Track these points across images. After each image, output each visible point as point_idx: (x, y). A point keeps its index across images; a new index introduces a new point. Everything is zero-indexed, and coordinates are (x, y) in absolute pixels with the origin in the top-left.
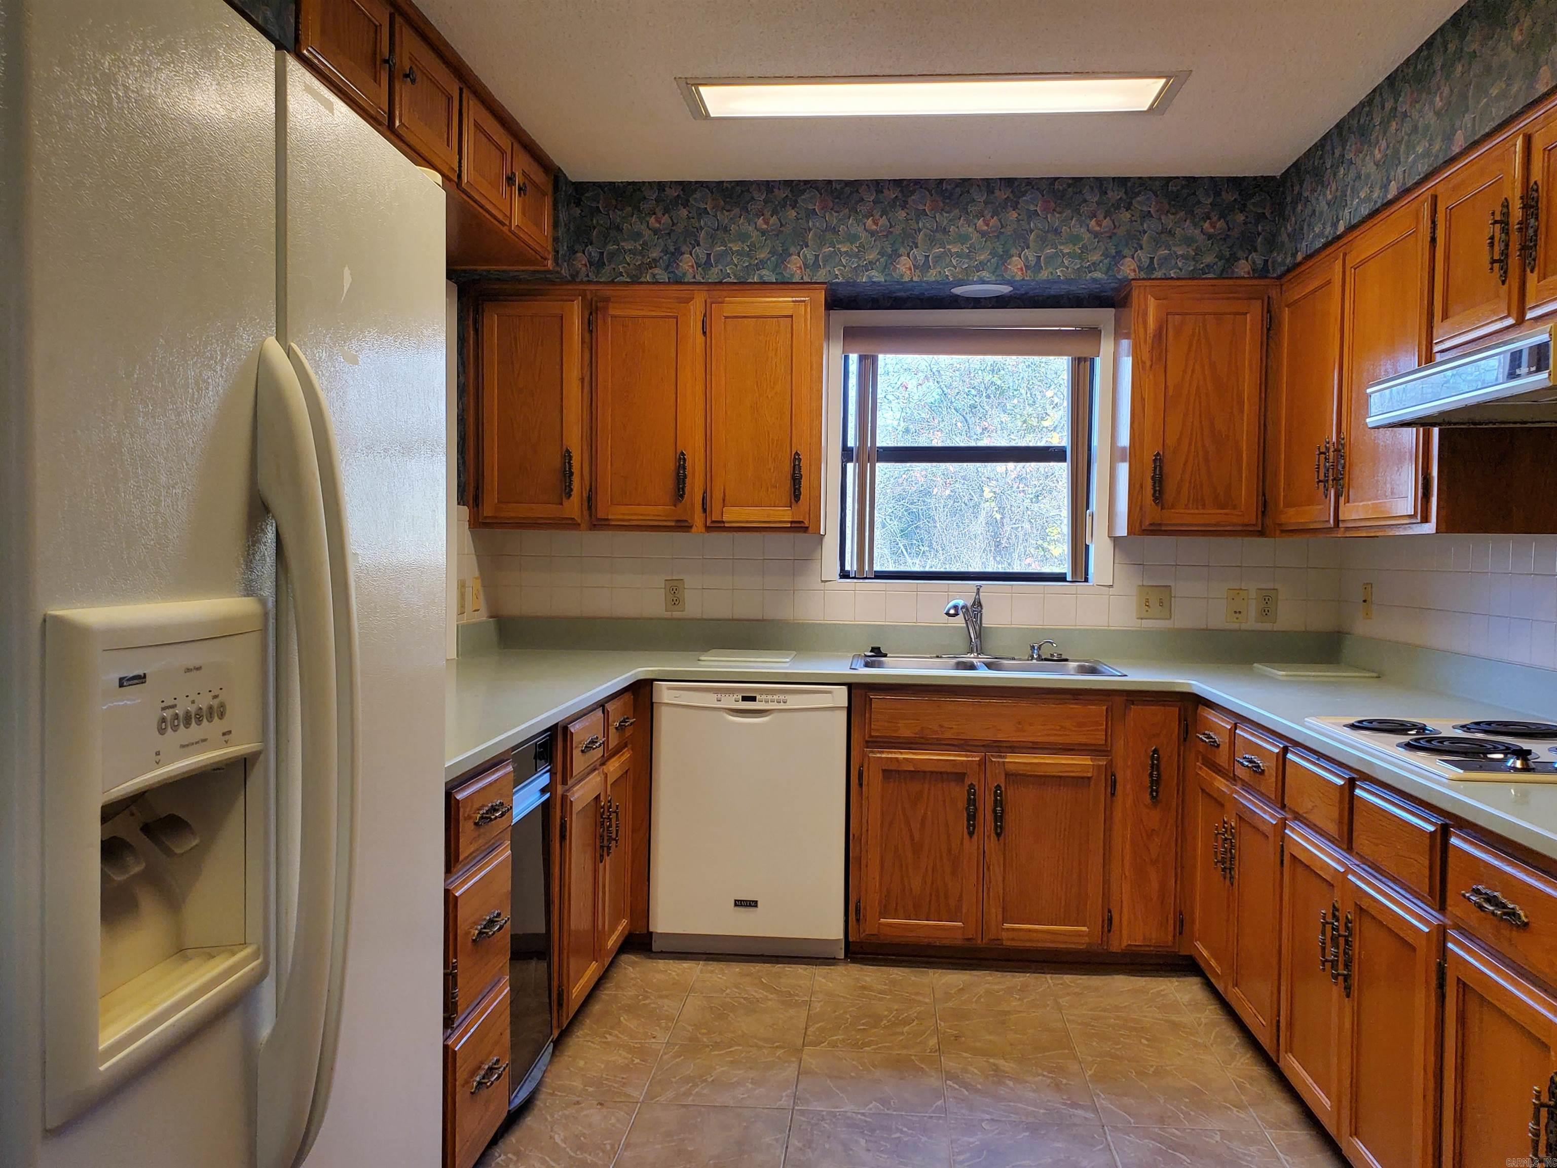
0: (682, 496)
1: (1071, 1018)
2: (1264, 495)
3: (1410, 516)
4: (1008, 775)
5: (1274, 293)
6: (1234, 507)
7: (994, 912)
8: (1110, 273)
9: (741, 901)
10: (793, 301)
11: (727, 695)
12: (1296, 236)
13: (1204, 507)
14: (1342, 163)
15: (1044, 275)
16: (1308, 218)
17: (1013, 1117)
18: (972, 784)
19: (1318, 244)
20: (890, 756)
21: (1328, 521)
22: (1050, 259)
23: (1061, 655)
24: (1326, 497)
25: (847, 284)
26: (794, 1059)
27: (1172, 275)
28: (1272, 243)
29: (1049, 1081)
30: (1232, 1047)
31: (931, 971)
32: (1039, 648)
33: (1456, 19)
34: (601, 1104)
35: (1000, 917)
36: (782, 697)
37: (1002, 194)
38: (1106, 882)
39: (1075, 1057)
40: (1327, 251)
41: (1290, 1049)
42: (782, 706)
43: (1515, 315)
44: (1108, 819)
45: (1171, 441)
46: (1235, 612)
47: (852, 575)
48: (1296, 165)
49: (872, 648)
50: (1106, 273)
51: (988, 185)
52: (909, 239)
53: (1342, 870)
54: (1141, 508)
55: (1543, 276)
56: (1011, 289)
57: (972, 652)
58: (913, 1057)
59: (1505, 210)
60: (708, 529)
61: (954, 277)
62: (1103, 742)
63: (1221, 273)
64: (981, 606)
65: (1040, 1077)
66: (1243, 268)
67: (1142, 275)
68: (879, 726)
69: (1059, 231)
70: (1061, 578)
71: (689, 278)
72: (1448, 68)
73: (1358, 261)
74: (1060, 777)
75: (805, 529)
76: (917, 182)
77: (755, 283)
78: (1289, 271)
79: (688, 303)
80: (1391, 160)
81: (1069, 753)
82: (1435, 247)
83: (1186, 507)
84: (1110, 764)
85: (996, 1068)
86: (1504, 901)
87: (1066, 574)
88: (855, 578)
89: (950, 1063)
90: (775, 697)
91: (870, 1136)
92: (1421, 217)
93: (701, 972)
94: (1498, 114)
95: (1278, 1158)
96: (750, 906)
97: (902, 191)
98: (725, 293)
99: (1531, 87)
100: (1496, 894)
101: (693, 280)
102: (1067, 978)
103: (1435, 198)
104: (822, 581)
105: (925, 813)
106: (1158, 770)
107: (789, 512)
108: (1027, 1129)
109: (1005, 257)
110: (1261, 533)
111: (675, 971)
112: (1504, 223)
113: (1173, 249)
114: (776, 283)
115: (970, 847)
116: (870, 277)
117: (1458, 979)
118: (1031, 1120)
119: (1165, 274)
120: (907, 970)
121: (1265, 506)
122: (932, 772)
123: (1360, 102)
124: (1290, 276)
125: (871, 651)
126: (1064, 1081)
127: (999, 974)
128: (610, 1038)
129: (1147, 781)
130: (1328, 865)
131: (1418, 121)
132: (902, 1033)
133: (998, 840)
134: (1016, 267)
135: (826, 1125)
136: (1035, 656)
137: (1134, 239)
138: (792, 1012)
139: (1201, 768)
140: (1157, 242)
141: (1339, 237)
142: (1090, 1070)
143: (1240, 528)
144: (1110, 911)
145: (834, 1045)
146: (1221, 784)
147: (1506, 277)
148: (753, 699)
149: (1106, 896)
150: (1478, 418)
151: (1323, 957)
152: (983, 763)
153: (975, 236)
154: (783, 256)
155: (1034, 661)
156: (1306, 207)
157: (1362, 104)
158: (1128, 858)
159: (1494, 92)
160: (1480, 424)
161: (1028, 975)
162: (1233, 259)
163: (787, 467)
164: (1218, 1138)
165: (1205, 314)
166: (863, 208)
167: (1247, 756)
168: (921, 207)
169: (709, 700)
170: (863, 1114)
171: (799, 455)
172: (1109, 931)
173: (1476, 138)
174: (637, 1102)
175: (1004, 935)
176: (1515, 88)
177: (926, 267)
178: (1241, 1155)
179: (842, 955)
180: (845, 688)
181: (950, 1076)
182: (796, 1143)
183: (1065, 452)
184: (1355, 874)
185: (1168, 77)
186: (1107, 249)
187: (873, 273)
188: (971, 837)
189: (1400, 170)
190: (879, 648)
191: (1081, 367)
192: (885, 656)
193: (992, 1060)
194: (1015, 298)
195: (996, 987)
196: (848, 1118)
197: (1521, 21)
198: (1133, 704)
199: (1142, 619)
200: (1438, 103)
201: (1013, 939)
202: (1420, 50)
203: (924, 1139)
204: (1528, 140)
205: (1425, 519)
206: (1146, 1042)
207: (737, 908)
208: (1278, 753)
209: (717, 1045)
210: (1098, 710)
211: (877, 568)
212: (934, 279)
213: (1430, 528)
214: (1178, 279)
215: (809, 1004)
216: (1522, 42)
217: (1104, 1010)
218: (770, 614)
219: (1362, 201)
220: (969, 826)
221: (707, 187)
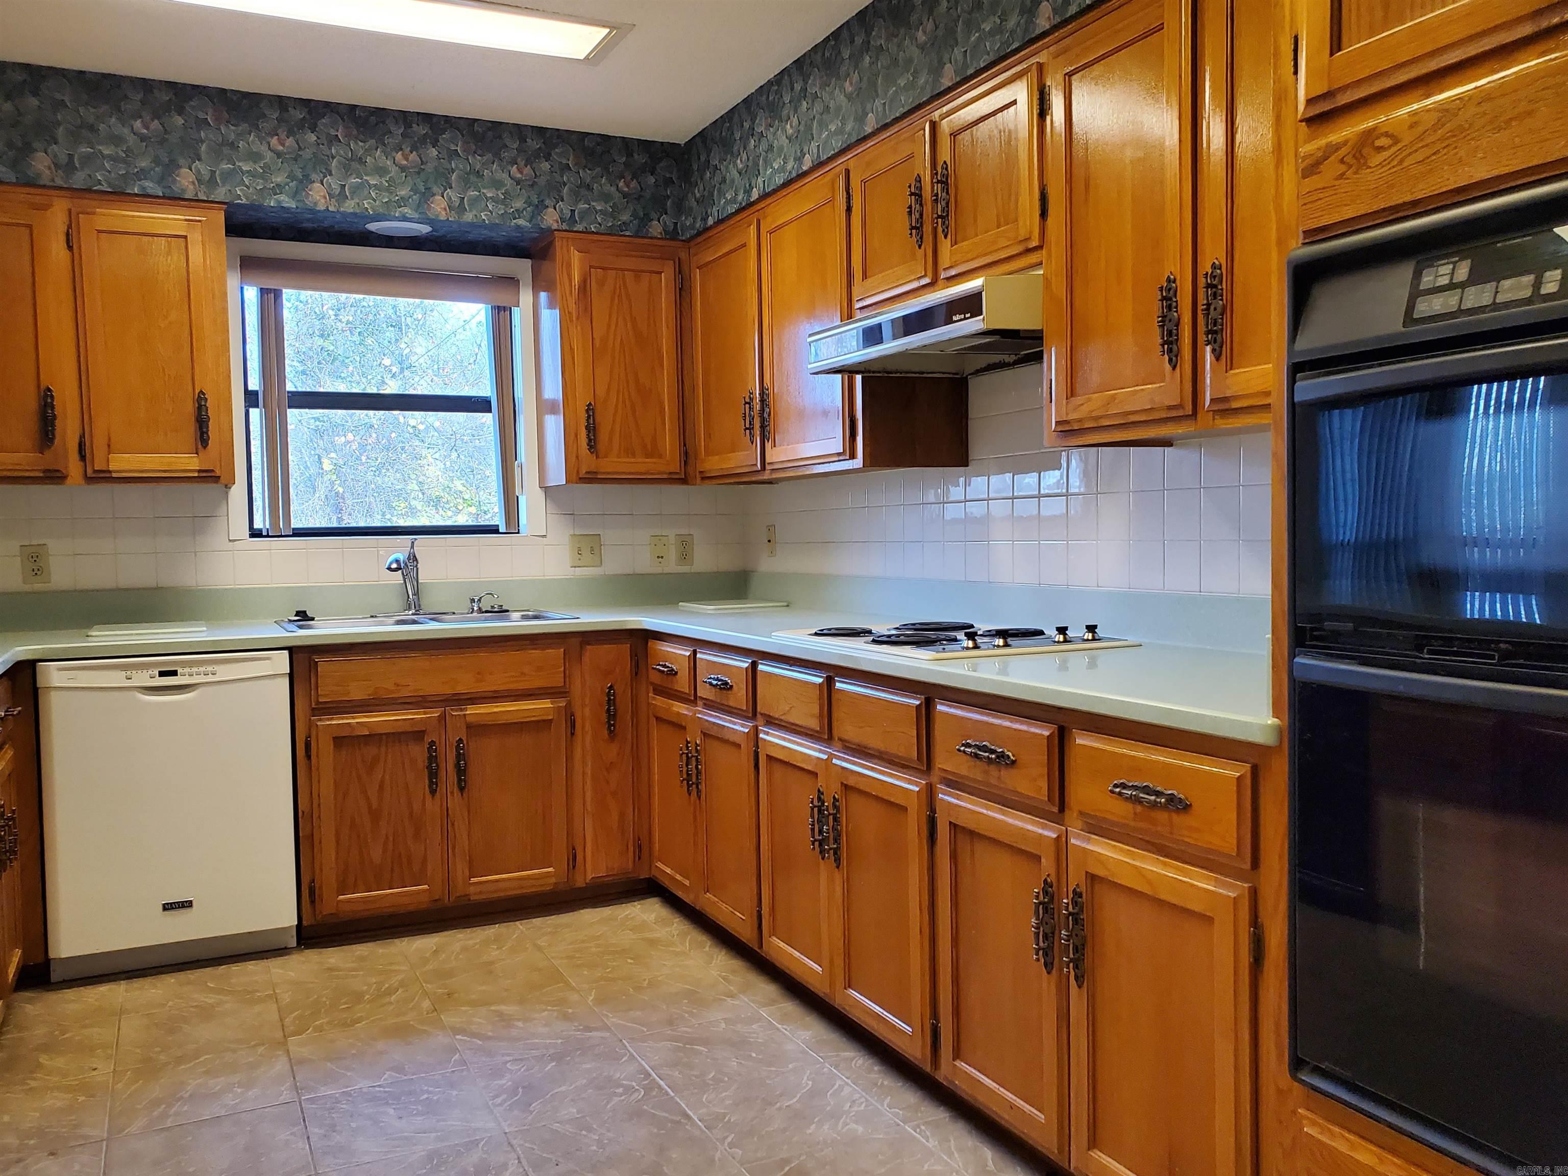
0: (52, 440)
1: (553, 955)
2: (685, 445)
3: (839, 454)
4: (469, 727)
5: (683, 255)
6: (660, 456)
7: (460, 868)
8: (534, 221)
9: (171, 903)
10: (186, 220)
11: (140, 672)
12: (707, 201)
13: (634, 455)
14: (752, 135)
15: (469, 217)
16: (718, 185)
17: (535, 1053)
18: (432, 741)
19: (731, 209)
20: (341, 722)
21: (756, 465)
22: (474, 201)
23: (502, 606)
24: (752, 443)
25: (251, 207)
26: (280, 1053)
27: (593, 230)
28: (680, 208)
29: (555, 1014)
30: (707, 949)
31: (397, 941)
32: (479, 600)
33: (862, 15)
34: (52, 1154)
35: (467, 873)
36: (210, 669)
37: (421, 130)
38: (570, 821)
39: (573, 989)
40: (738, 218)
41: (773, 933)
42: (210, 678)
43: (931, 276)
44: (569, 758)
45: (601, 392)
46: (658, 557)
47: (264, 533)
48: (702, 134)
49: (297, 612)
50: (530, 221)
51: (405, 118)
52: (321, 164)
53: (825, 757)
54: (577, 457)
55: (955, 243)
56: (430, 229)
57: (410, 609)
58: (411, 1023)
59: (918, 185)
60: (89, 480)
61: (373, 210)
62: (563, 684)
63: (638, 231)
64: (416, 560)
65: (546, 1012)
66: (656, 228)
67: (565, 227)
68: (328, 691)
69: (481, 174)
70: (494, 530)
71: (45, 181)
72: (856, 59)
73: (773, 227)
74: (522, 723)
75: (216, 479)
76: (327, 104)
77: (136, 195)
78: (699, 234)
79: (46, 210)
80: (802, 137)
81: (530, 698)
82: (850, 216)
83: (619, 456)
84: (569, 705)
85: (500, 1014)
86: (993, 747)
87: (498, 526)
88: (268, 536)
89: (448, 1019)
90: (202, 669)
91: (399, 1104)
92: (837, 188)
93: (127, 991)
94: (906, 102)
95: (778, 1029)
96: (183, 907)
97: (310, 113)
98: (94, 203)
99: (936, 81)
100: (984, 743)
101: (51, 184)
102: (537, 921)
103: (848, 172)
104: (230, 541)
105: (383, 776)
106: (614, 705)
107: (195, 459)
108: (552, 1060)
109: (427, 195)
110: (684, 481)
111: (92, 998)
112: (918, 195)
113: (593, 204)
114: (164, 197)
115: (433, 806)
116: (279, 202)
117: (950, 823)
118: (552, 1051)
119: (586, 228)
120: (370, 944)
121: (687, 455)
122: (387, 734)
123: (768, 81)
124: (700, 239)
125: (296, 615)
126: (570, 1011)
127: (468, 930)
128: (33, 1084)
129: (604, 716)
130: (810, 756)
131: (829, 102)
132: (391, 1003)
133: (462, 795)
134: (439, 207)
135: (344, 1106)
136: (475, 609)
137: (555, 190)
138: (257, 1008)
139: (654, 699)
140: (576, 196)
141: (751, 204)
142: (591, 996)
143: (665, 476)
144: (574, 849)
145: (319, 1029)
146: (681, 709)
147: (921, 242)
148: (174, 673)
149: (570, 834)
150: (890, 367)
151: (813, 837)
152: (443, 718)
153: (394, 170)
154: (171, 167)
155: (475, 614)
156: (714, 175)
157: (770, 83)
158: (589, 795)
159: (902, 82)
160: (891, 373)
161: (497, 926)
162: (645, 220)
163: (190, 408)
164: (723, 1025)
165: (622, 270)
166: (265, 125)
167: (712, 676)
168: (333, 132)
169: (116, 679)
170: (379, 1086)
171: (204, 394)
172: (574, 867)
173: (887, 121)
174: (102, 1141)
175: (472, 889)
176: (922, 81)
177: (342, 196)
178: (746, 1035)
179: (293, 943)
180: (286, 653)
181: (456, 1031)
182: (316, 1130)
183: (490, 402)
184: (839, 758)
185: (612, 28)
186: (529, 197)
187: (282, 197)
188: (433, 796)
189: (814, 145)
190: (305, 612)
191: (501, 317)
192: (313, 619)
193: (493, 1008)
194: (431, 240)
195: (471, 942)
196: (365, 1093)
197: (925, 23)
198: (589, 644)
199: (575, 567)
200: (849, 88)
201: (481, 893)
202: (827, 39)
203: (455, 1093)
204: (934, 126)
205: (853, 456)
206: (632, 961)
207: (166, 912)
208: (747, 668)
209: (180, 1060)
210: (556, 653)
211: (296, 524)
212: (352, 211)
213: (858, 463)
214: (597, 233)
215: (275, 997)
216: (926, 43)
217: (583, 942)
218: (165, 582)
219: (776, 171)
220: (431, 783)
221: (64, 76)
